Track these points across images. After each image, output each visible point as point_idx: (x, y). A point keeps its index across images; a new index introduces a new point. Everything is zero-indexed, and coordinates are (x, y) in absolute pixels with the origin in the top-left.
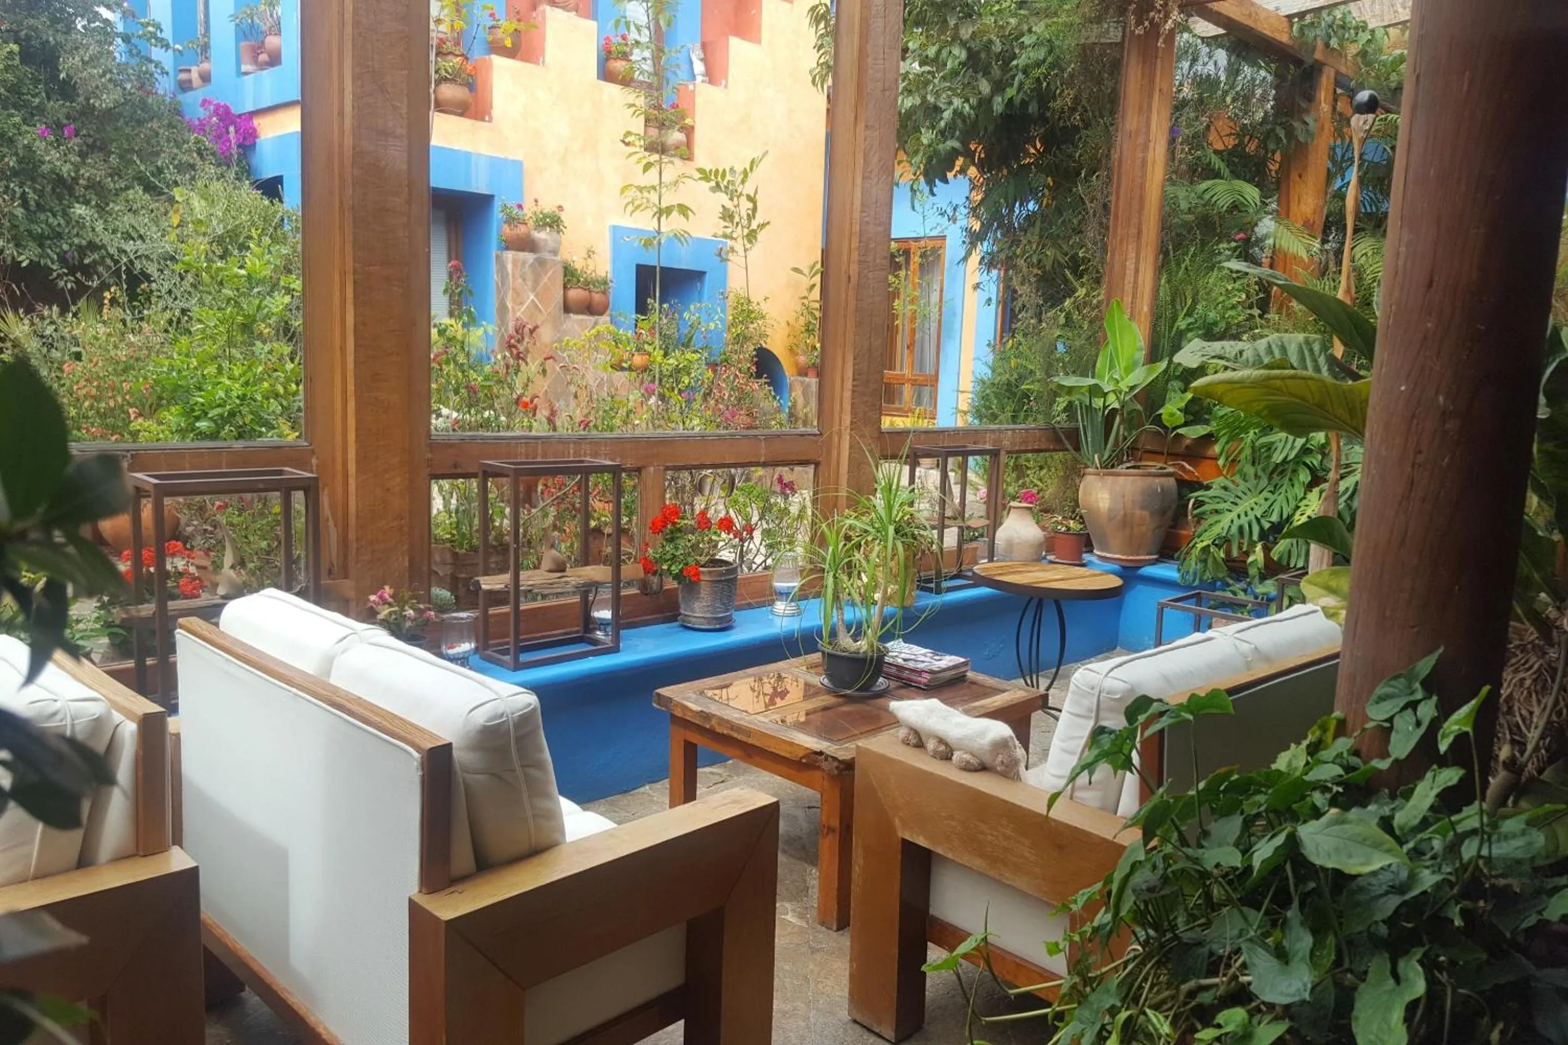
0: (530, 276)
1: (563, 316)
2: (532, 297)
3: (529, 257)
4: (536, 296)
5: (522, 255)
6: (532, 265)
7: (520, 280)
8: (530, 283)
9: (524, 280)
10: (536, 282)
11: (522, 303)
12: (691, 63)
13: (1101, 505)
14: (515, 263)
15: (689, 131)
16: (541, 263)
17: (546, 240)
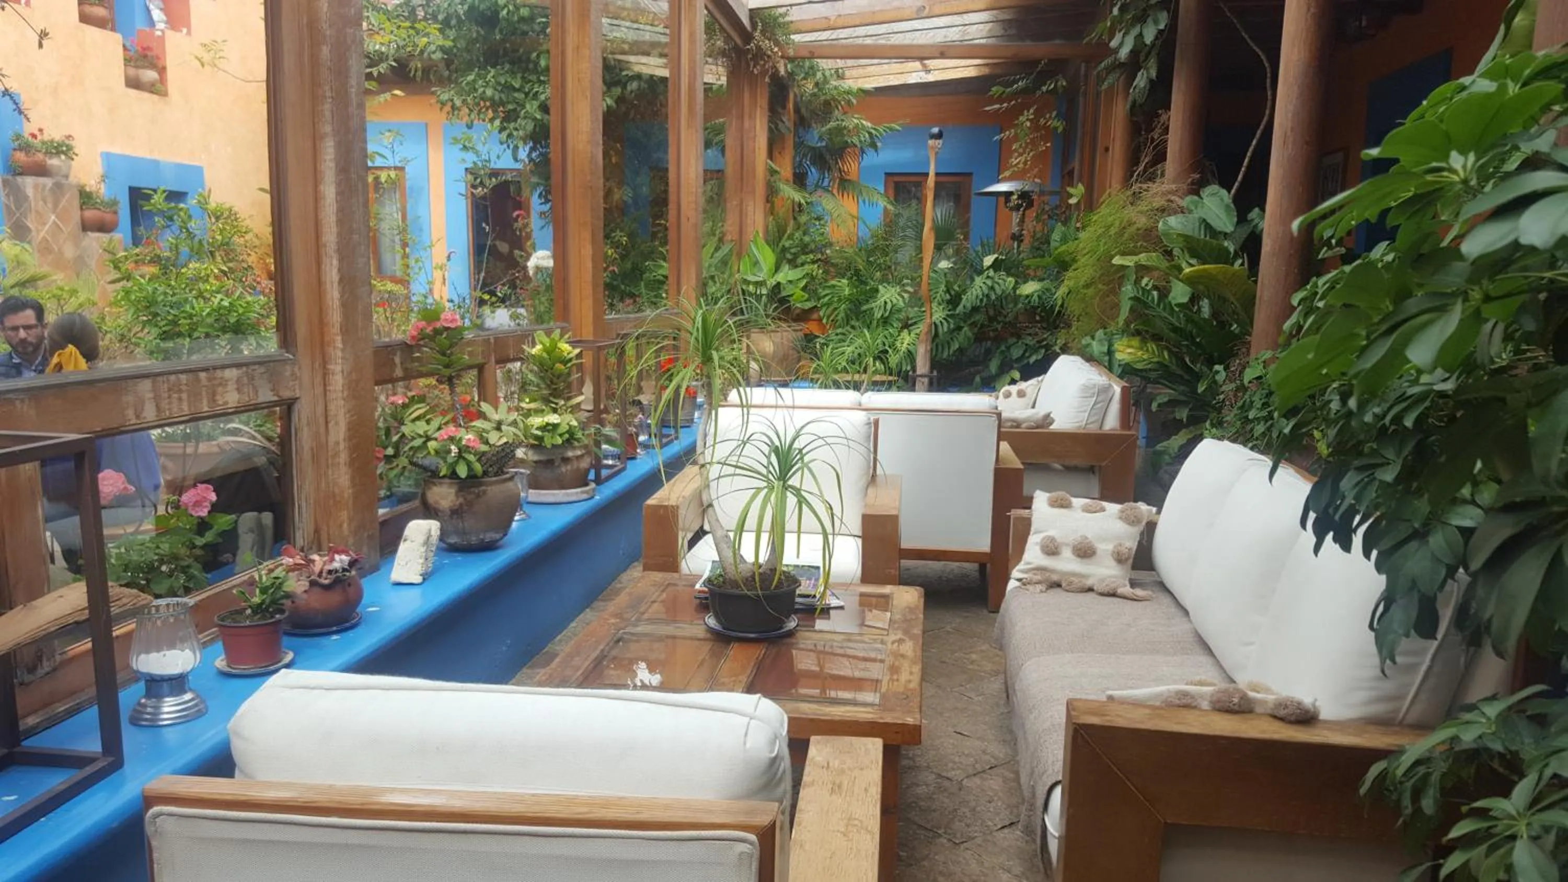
0: (50, 200)
1: (82, 234)
2: (53, 217)
3: (48, 182)
4: (56, 217)
5: (41, 180)
6: (51, 189)
7: (41, 203)
8: (50, 205)
9: (45, 202)
10: (56, 205)
11: (45, 224)
12: (148, 11)
13: (767, 349)
14: (36, 187)
15: (162, 71)
16: (58, 188)
17: (60, 167)
